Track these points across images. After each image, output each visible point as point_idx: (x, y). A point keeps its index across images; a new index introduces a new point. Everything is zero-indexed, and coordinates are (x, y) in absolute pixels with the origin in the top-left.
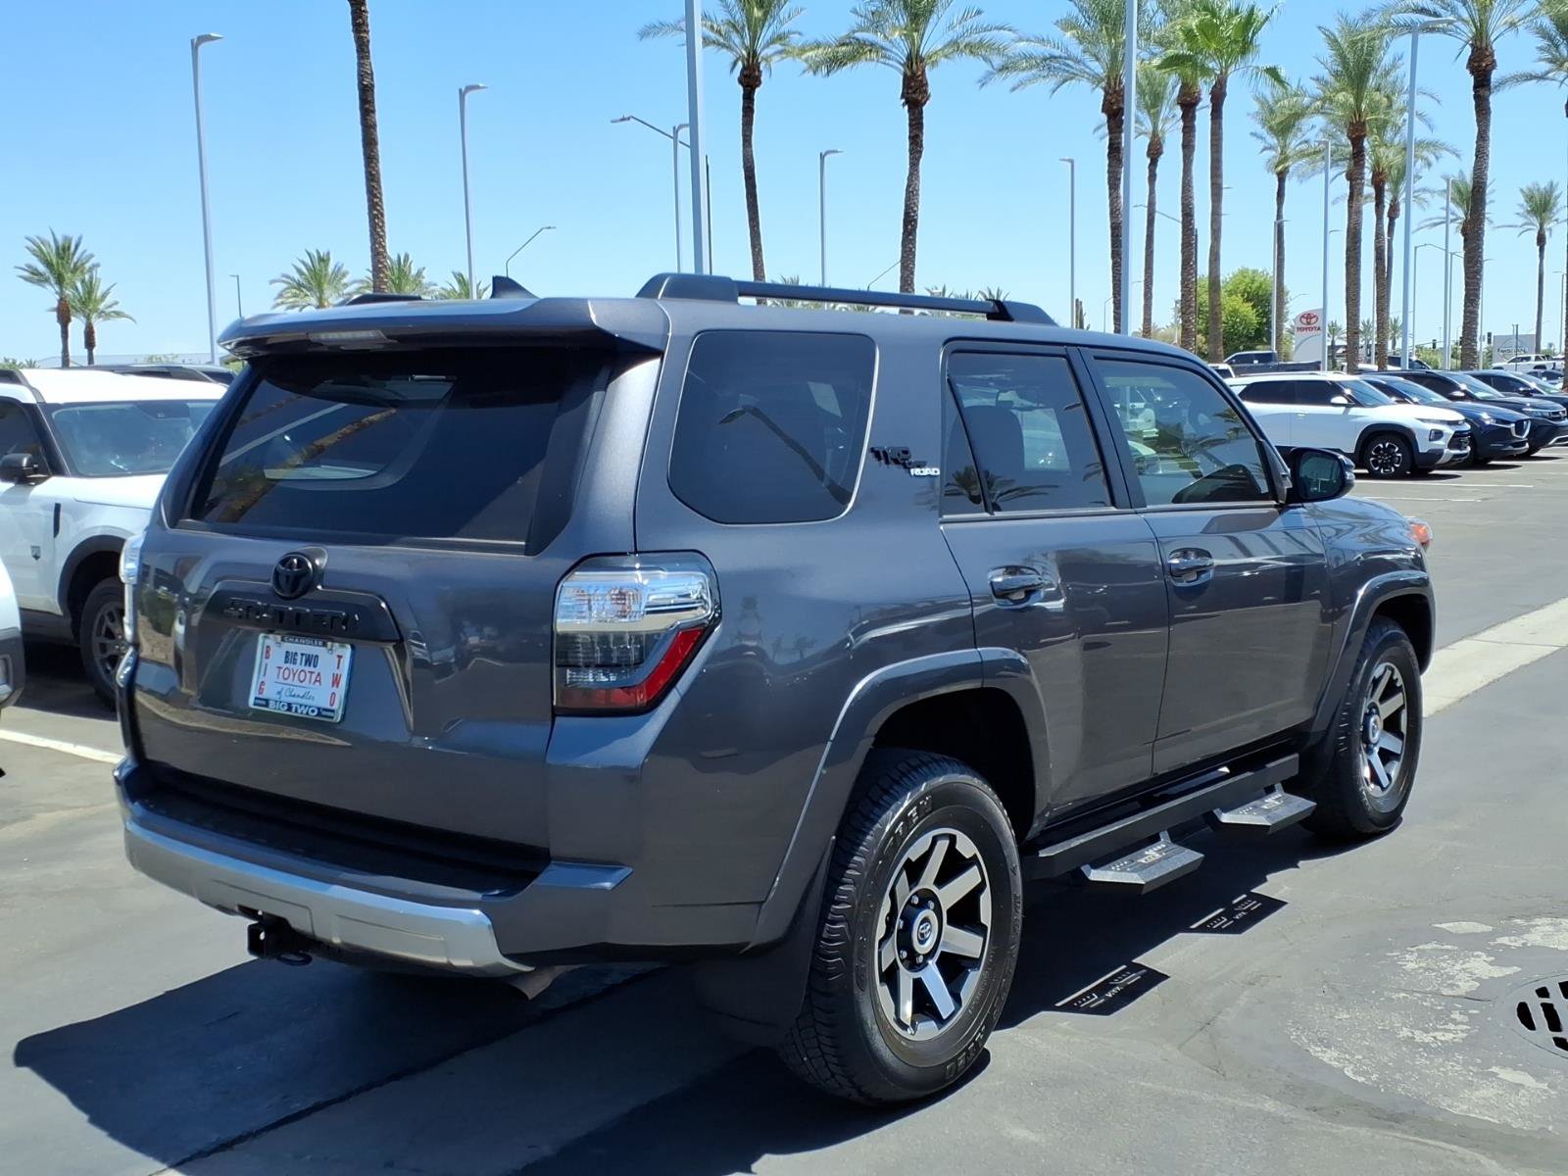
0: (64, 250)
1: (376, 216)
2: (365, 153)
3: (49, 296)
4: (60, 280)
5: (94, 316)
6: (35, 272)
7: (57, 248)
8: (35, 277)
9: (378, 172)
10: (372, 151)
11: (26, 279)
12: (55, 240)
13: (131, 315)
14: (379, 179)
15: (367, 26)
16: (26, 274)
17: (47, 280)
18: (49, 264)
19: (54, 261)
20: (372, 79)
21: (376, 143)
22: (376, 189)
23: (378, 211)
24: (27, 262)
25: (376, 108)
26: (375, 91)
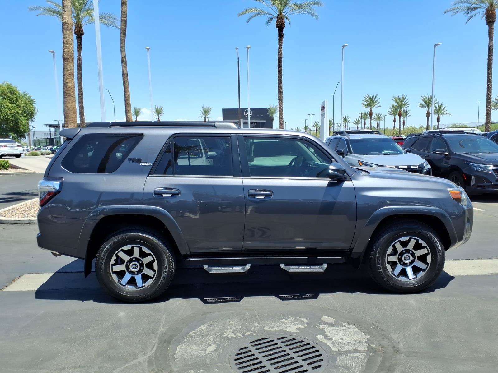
0: (430, 99)
1: (489, 84)
2: (488, 67)
3: (425, 110)
4: (428, 107)
5: (440, 114)
6: (422, 105)
7: (428, 98)
8: (422, 106)
9: (491, 72)
10: (490, 66)
11: (420, 107)
12: (428, 97)
13: (450, 113)
14: (491, 74)
15: (493, 32)
16: (420, 105)
17: (425, 106)
18: (426, 102)
19: (427, 101)
20: (493, 47)
21: (492, 64)
22: (490, 77)
23: (490, 83)
24: (421, 102)
25: (493, 54)
26: (493, 50)
